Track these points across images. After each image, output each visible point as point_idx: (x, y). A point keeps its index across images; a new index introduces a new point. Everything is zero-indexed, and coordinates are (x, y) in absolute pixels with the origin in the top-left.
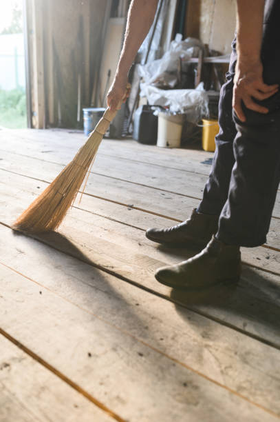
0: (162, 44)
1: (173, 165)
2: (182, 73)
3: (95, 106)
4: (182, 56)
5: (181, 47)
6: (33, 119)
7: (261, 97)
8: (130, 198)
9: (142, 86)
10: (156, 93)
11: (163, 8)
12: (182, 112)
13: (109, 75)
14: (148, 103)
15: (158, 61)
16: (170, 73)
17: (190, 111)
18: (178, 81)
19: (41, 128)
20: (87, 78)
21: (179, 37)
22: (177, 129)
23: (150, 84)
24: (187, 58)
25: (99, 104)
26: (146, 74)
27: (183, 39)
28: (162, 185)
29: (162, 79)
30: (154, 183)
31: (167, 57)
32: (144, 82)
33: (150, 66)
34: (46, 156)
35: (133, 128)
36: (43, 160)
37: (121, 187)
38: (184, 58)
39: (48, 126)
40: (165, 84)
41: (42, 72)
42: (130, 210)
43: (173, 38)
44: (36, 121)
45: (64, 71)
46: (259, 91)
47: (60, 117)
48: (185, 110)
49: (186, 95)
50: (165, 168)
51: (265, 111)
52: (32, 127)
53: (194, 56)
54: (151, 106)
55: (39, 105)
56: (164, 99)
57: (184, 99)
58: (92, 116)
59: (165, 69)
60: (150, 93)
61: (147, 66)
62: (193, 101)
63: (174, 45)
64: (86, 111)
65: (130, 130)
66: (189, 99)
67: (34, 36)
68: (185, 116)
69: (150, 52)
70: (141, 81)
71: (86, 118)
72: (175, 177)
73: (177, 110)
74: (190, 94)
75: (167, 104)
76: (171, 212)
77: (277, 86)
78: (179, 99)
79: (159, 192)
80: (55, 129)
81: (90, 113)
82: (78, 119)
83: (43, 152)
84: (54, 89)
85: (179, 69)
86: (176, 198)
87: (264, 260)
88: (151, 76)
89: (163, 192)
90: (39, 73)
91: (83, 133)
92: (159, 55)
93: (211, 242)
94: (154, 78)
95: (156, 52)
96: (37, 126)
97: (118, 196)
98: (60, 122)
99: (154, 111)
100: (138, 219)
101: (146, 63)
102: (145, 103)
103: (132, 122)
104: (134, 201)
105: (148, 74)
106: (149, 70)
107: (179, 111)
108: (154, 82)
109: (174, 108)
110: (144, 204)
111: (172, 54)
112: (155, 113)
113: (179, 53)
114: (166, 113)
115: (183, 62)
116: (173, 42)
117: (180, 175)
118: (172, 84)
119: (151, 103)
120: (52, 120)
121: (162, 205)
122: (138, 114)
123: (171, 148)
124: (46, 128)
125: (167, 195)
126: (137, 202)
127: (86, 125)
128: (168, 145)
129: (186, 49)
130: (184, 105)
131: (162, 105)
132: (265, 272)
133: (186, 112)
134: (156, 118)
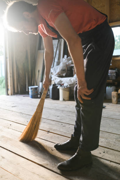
0: (59, 59)
1: (66, 109)
2: (68, 70)
3: (34, 85)
4: (67, 64)
5: (66, 60)
6: (8, 91)
7: (87, 94)
8: (48, 128)
9: (52, 76)
10: (58, 79)
11: (58, 46)
12: (69, 86)
13: (39, 72)
14: (55, 83)
15: (58, 66)
16: (63, 71)
17: (72, 86)
18: (66, 74)
19: (12, 95)
20: (30, 73)
21: (66, 56)
22: (67, 93)
23: (55, 76)
24: (69, 65)
25: (35, 84)
26: (53, 71)
27: (67, 57)
28: (61, 120)
29: (60, 73)
30: (58, 119)
31: (61, 65)
32: (53, 75)
33: (55, 68)
34: (14, 109)
35: (49, 93)
36: (13, 111)
37: (45, 122)
38: (68, 64)
39: (14, 94)
40: (61, 75)
41: (12, 73)
42: (48, 133)
43: (63, 57)
44: (9, 92)
45: (21, 72)
46: (86, 92)
47: (19, 90)
48: (70, 85)
49: (70, 80)
50: (63, 111)
51: (90, 99)
52: (8, 95)
53: (72, 63)
54: (56, 84)
55: (11, 86)
56: (61, 81)
57: (69, 81)
58: (32, 90)
59: (61, 69)
60: (55, 79)
61: (53, 68)
62: (73, 82)
63: (64, 60)
64: (30, 88)
65: (49, 94)
66: (71, 81)
67: (8, 59)
68: (70, 88)
69: (55, 62)
70: (52, 74)
71: (30, 90)
72: (67, 115)
73: (66, 85)
74: (71, 79)
75: (62, 83)
76: (65, 133)
77: (93, 89)
78: (67, 81)
79: (60, 123)
80: (17, 95)
81: (31, 88)
82: (27, 90)
83: (12, 107)
84: (17, 79)
85: (66, 69)
86: (67, 126)
87: (103, 154)
88: (56, 72)
89: (62, 123)
90: (10, 73)
91: (29, 96)
92: (58, 64)
93: (78, 150)
94: (57, 73)
95: (57, 62)
96: (10, 94)
97: (43, 127)
98: (19, 92)
99: (57, 86)
100: (51, 138)
101: (53, 67)
102: (54, 84)
103: (49, 90)
104: (50, 129)
105: (54, 71)
106: (54, 70)
107: (67, 86)
108: (57, 75)
109: (65, 85)
110: (54, 130)
111: (63, 63)
112: (58, 88)
113: (66, 63)
114: (62, 87)
115: (68, 66)
116: (63, 58)
117: (69, 114)
118: (64, 75)
119: (56, 83)
120: (16, 91)
121: (61, 130)
122: (51, 87)
123: (65, 101)
124: (14, 95)
125: (64, 125)
126: (51, 129)
127: (30, 93)
128: (64, 100)
129: (68, 61)
130: (69, 83)
131: (61, 84)
132: (103, 159)
133: (71, 86)
134: (58, 89)
